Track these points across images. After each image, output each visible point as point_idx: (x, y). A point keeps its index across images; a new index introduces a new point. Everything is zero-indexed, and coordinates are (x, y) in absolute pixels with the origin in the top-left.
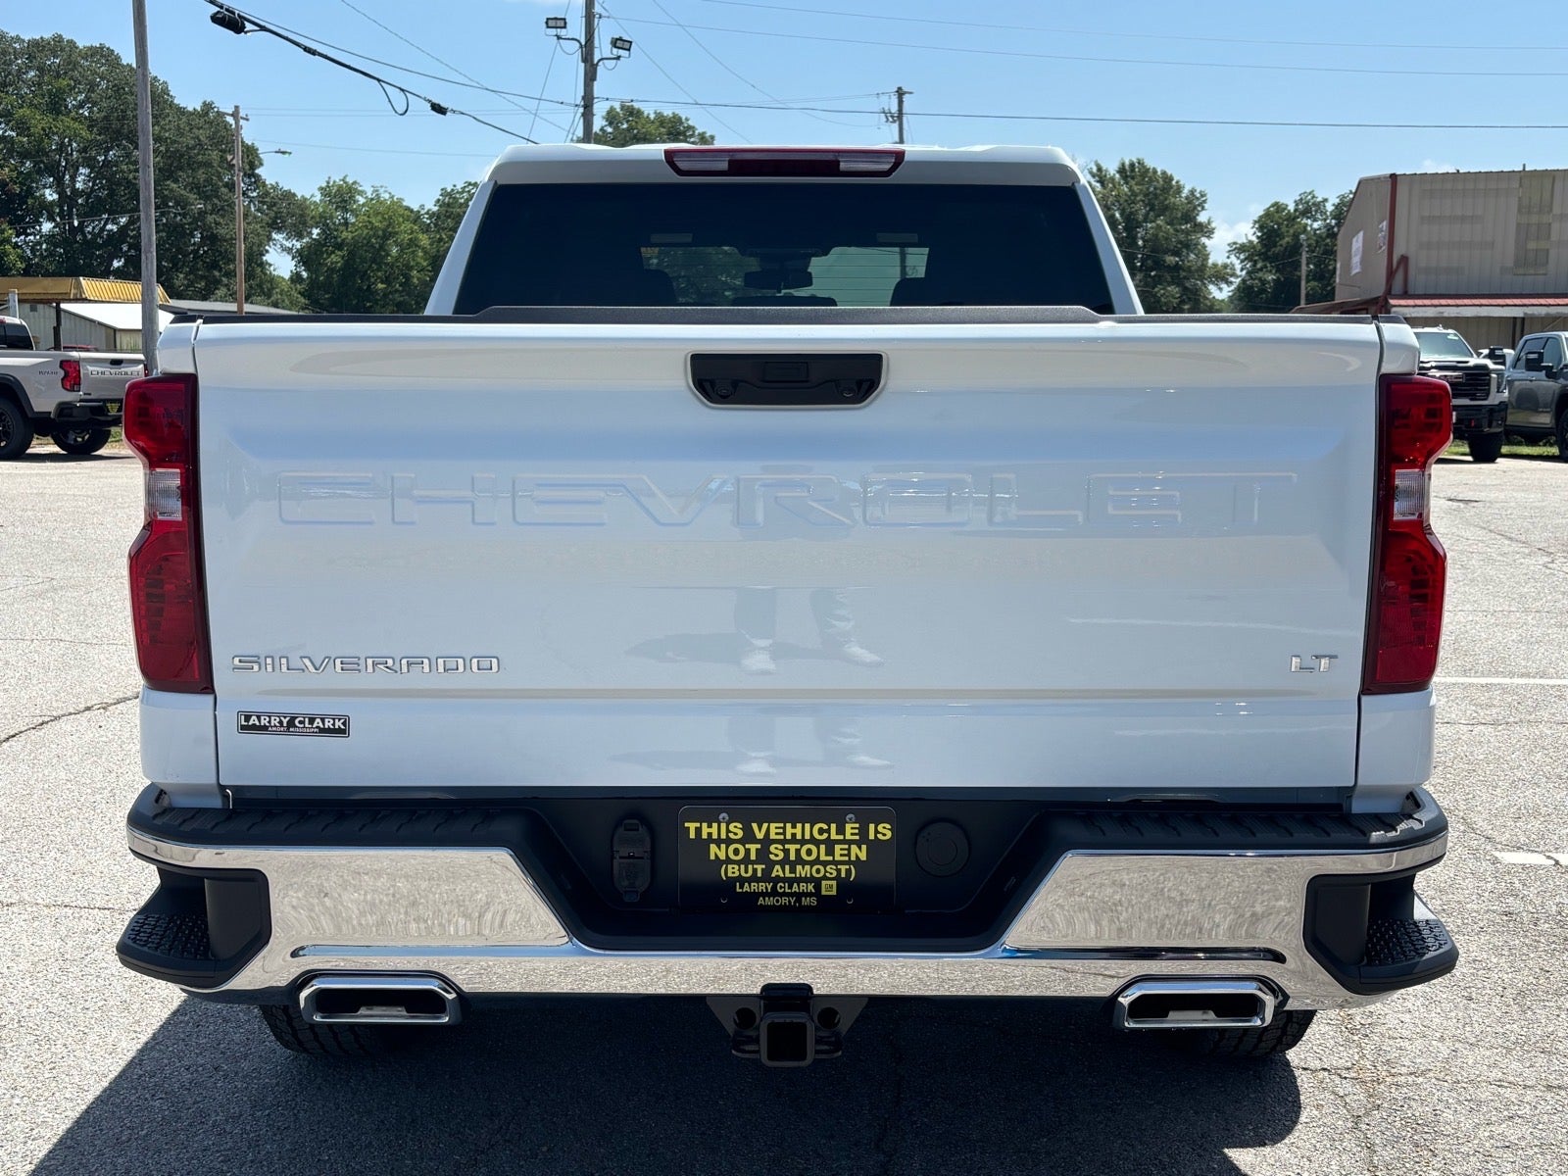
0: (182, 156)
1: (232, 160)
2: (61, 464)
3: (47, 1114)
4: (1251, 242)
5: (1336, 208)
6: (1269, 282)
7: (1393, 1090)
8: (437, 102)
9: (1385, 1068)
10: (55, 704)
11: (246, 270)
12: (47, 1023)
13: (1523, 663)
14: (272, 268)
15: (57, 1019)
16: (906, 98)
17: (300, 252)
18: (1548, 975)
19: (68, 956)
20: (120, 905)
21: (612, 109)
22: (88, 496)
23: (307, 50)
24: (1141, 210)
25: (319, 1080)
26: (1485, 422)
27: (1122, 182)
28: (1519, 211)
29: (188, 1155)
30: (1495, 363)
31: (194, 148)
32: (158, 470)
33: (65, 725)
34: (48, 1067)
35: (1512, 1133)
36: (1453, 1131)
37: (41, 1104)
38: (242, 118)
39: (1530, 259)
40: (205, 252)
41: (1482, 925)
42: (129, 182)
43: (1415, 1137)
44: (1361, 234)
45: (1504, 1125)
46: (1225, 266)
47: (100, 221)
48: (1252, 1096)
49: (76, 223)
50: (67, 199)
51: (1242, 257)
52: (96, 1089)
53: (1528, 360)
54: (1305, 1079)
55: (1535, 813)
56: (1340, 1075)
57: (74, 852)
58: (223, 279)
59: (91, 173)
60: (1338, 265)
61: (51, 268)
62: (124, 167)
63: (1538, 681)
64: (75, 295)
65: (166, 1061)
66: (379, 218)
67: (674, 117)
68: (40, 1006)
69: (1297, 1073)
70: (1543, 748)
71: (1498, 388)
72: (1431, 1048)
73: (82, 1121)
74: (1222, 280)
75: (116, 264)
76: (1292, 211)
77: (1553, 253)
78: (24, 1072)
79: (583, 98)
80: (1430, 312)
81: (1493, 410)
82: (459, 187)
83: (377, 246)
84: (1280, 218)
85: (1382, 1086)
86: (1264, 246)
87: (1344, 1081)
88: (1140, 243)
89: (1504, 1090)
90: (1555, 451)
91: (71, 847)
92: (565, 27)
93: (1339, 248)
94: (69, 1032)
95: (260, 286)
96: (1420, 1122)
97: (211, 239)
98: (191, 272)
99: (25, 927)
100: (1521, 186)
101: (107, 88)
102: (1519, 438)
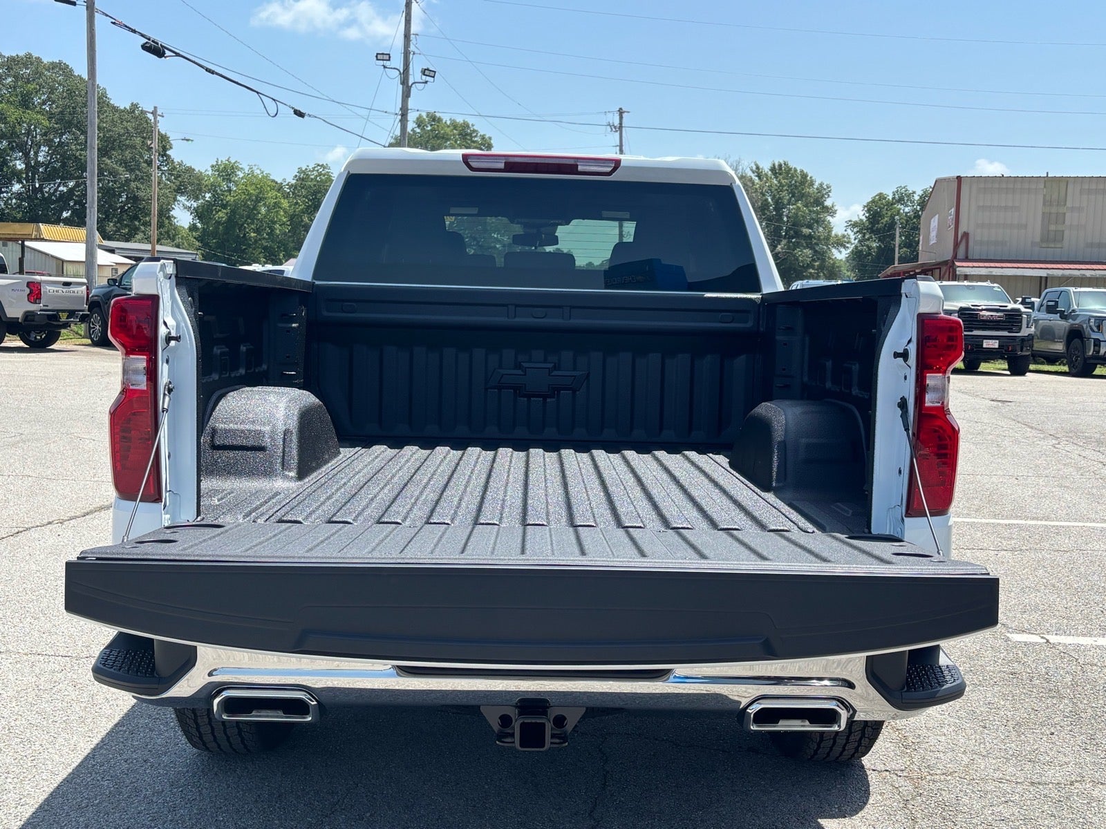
0: (115, 140)
1: (151, 144)
2: (25, 354)
3: (30, 789)
4: (861, 220)
5: (921, 198)
6: (873, 248)
7: (931, 784)
8: (298, 109)
9: (926, 770)
10: (26, 519)
11: (158, 221)
12: (29, 731)
13: (1034, 511)
14: (175, 220)
15: (35, 728)
16: (625, 115)
17: (196, 210)
18: (1036, 712)
19: (42, 687)
20: (76, 654)
21: (420, 116)
22: (45, 377)
23: (208, 70)
24: (786, 196)
25: (216, 769)
26: (1018, 348)
27: (773, 177)
28: (1044, 204)
29: (127, 816)
30: (1026, 308)
31: (124, 135)
32: (131, 356)
33: (34, 534)
34: (30, 759)
35: (1006, 811)
36: (968, 810)
37: (26, 783)
38: (159, 115)
39: (1050, 238)
40: (129, 208)
41: (995, 680)
42: (76, 157)
43: (943, 814)
44: (937, 216)
45: (1001, 807)
46: (844, 236)
47: (54, 184)
48: (838, 786)
49: (37, 185)
50: (32, 168)
51: (855, 230)
52: (64, 774)
53: (1047, 306)
54: (874, 777)
55: (1036, 608)
56: (896, 774)
57: (43, 618)
58: (141, 227)
59: (49, 150)
60: (921, 238)
61: (19, 216)
62: (73, 147)
63: (1044, 523)
64: (36, 235)
65: (111, 756)
66: (254, 187)
67: (464, 123)
68: (24, 720)
69: (868, 773)
70: (1044, 566)
71: (1028, 325)
72: (957, 758)
73: (54, 794)
74: (841, 246)
75: (65, 215)
76: (891, 199)
77: (1067, 233)
78: (13, 762)
79: (401, 109)
80: (983, 272)
81: (1023, 339)
82: (311, 167)
83: (252, 207)
84: (882, 204)
85: (924, 781)
86: (870, 223)
87: (899, 778)
88: (785, 219)
89: (1003, 785)
90: (1066, 369)
91: (41, 615)
92: (389, 60)
93: (922, 226)
94: (43, 736)
95: (167, 233)
96: (947, 804)
97: (134, 199)
98: (118, 222)
99: (11, 667)
100: (1045, 187)
101: (63, 91)
102: (1043, 360)
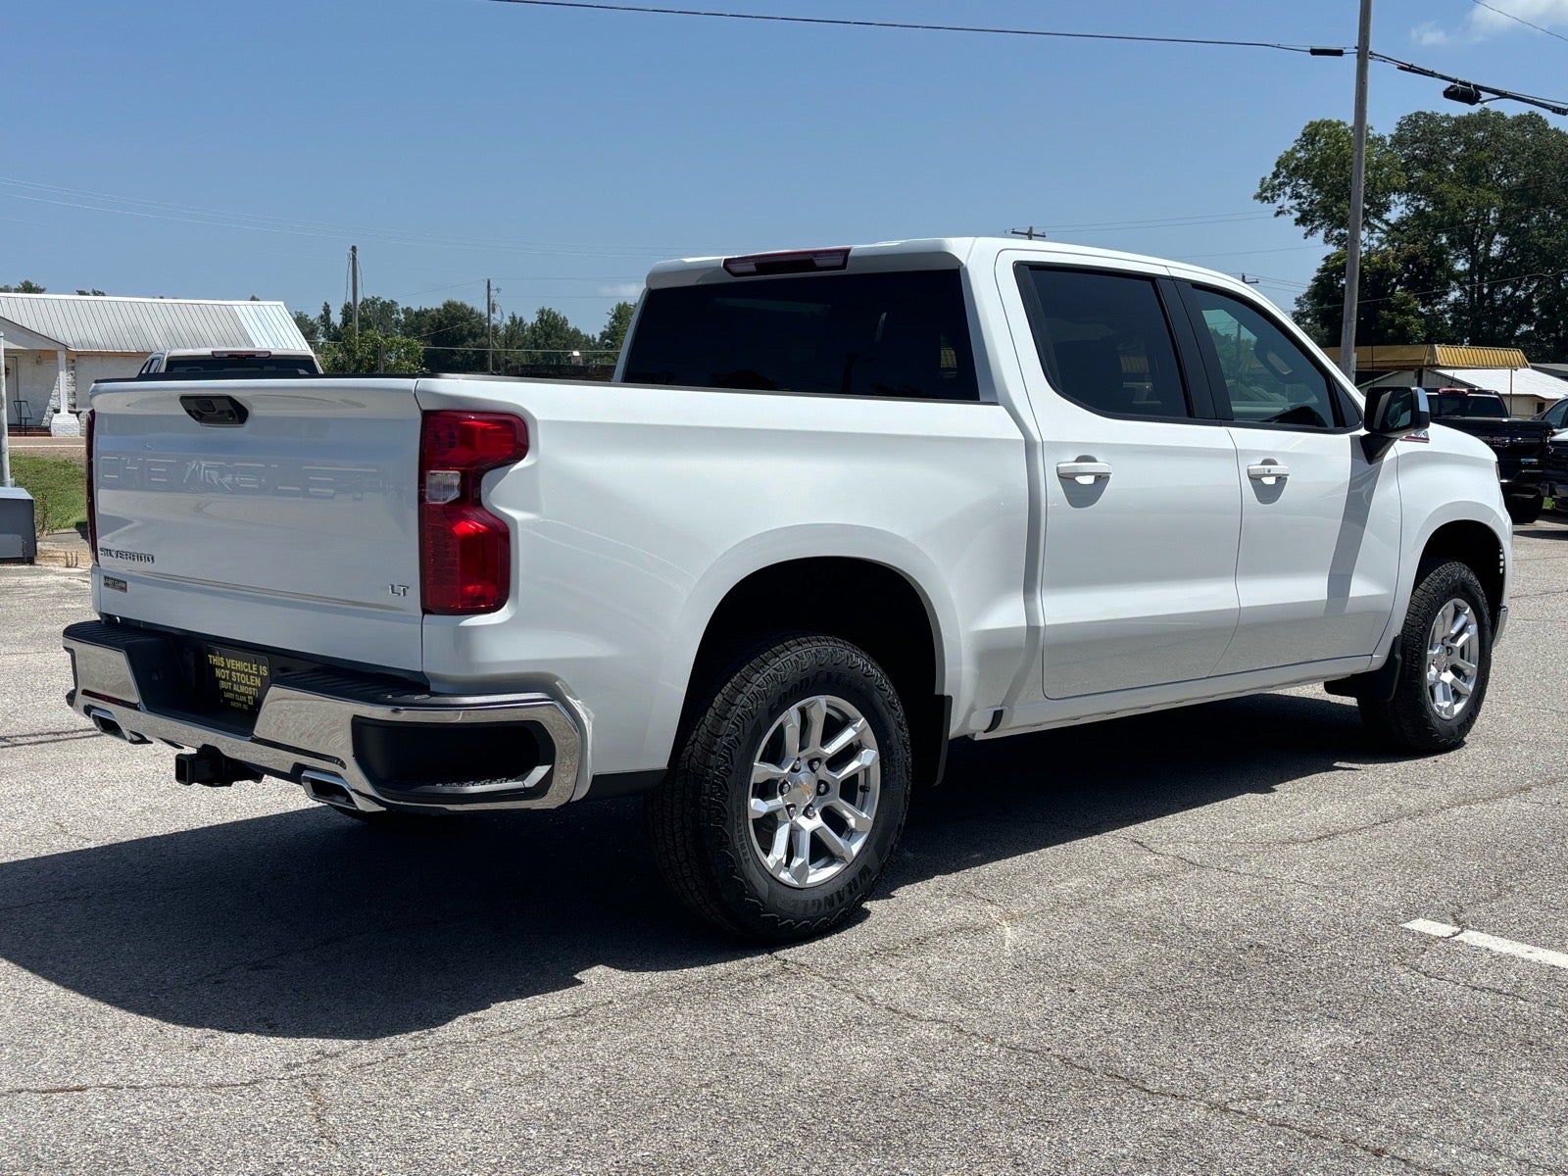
49: (1485, 291)
59: (1506, 240)
64: (1429, 361)
75: (1524, 329)
101: (1528, 155)
